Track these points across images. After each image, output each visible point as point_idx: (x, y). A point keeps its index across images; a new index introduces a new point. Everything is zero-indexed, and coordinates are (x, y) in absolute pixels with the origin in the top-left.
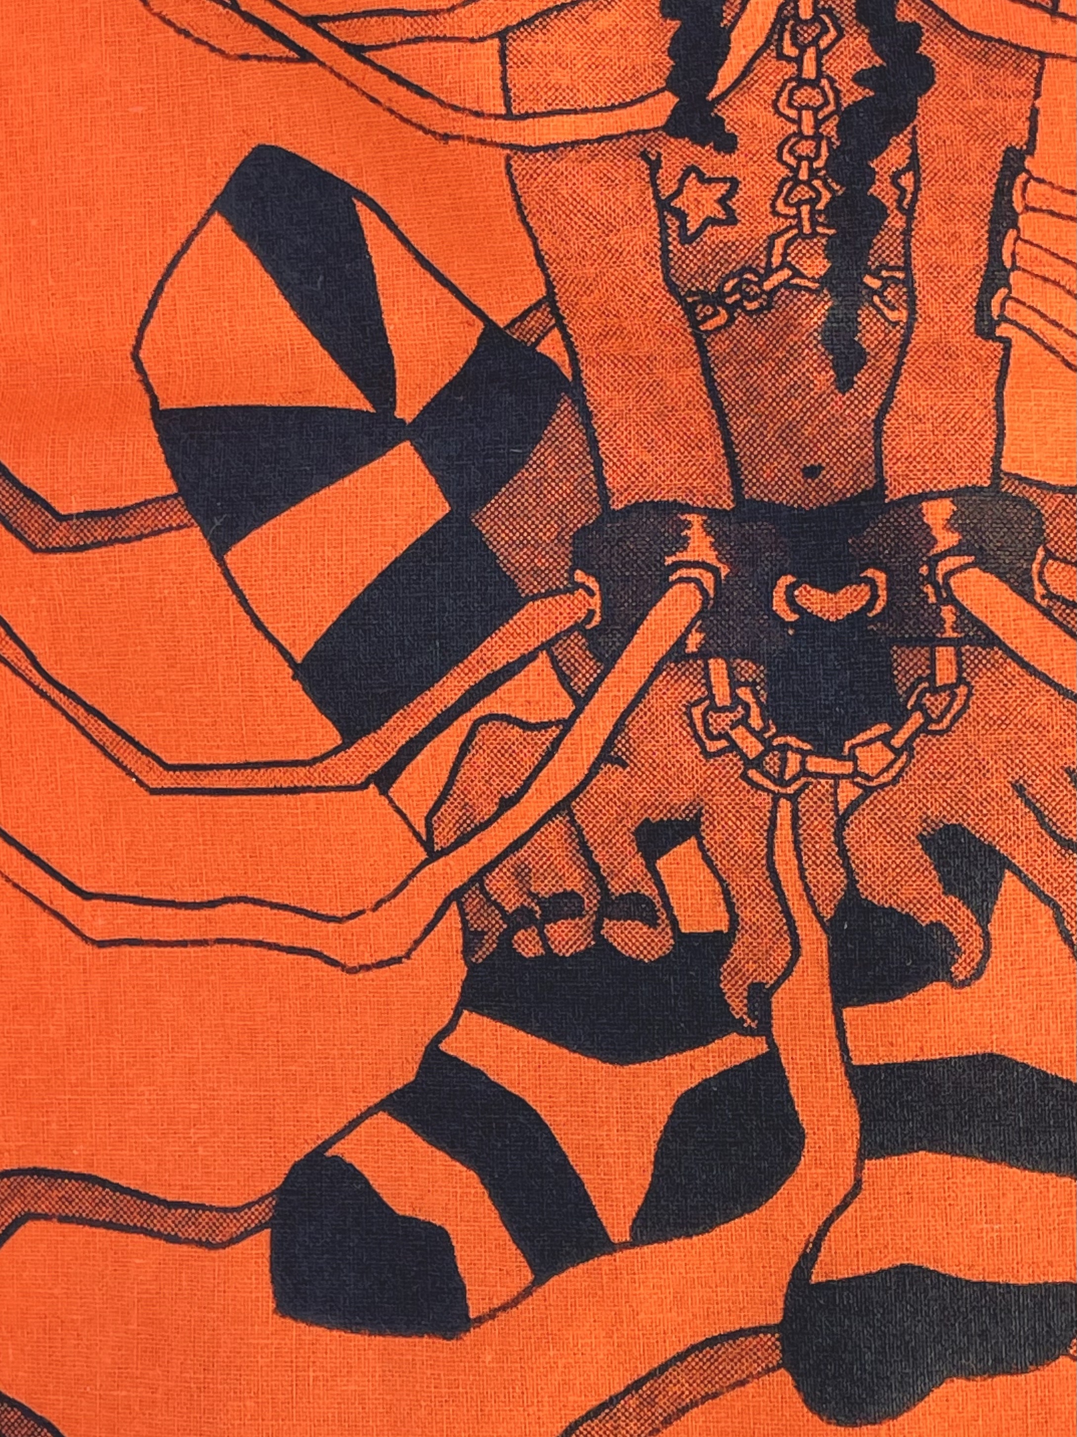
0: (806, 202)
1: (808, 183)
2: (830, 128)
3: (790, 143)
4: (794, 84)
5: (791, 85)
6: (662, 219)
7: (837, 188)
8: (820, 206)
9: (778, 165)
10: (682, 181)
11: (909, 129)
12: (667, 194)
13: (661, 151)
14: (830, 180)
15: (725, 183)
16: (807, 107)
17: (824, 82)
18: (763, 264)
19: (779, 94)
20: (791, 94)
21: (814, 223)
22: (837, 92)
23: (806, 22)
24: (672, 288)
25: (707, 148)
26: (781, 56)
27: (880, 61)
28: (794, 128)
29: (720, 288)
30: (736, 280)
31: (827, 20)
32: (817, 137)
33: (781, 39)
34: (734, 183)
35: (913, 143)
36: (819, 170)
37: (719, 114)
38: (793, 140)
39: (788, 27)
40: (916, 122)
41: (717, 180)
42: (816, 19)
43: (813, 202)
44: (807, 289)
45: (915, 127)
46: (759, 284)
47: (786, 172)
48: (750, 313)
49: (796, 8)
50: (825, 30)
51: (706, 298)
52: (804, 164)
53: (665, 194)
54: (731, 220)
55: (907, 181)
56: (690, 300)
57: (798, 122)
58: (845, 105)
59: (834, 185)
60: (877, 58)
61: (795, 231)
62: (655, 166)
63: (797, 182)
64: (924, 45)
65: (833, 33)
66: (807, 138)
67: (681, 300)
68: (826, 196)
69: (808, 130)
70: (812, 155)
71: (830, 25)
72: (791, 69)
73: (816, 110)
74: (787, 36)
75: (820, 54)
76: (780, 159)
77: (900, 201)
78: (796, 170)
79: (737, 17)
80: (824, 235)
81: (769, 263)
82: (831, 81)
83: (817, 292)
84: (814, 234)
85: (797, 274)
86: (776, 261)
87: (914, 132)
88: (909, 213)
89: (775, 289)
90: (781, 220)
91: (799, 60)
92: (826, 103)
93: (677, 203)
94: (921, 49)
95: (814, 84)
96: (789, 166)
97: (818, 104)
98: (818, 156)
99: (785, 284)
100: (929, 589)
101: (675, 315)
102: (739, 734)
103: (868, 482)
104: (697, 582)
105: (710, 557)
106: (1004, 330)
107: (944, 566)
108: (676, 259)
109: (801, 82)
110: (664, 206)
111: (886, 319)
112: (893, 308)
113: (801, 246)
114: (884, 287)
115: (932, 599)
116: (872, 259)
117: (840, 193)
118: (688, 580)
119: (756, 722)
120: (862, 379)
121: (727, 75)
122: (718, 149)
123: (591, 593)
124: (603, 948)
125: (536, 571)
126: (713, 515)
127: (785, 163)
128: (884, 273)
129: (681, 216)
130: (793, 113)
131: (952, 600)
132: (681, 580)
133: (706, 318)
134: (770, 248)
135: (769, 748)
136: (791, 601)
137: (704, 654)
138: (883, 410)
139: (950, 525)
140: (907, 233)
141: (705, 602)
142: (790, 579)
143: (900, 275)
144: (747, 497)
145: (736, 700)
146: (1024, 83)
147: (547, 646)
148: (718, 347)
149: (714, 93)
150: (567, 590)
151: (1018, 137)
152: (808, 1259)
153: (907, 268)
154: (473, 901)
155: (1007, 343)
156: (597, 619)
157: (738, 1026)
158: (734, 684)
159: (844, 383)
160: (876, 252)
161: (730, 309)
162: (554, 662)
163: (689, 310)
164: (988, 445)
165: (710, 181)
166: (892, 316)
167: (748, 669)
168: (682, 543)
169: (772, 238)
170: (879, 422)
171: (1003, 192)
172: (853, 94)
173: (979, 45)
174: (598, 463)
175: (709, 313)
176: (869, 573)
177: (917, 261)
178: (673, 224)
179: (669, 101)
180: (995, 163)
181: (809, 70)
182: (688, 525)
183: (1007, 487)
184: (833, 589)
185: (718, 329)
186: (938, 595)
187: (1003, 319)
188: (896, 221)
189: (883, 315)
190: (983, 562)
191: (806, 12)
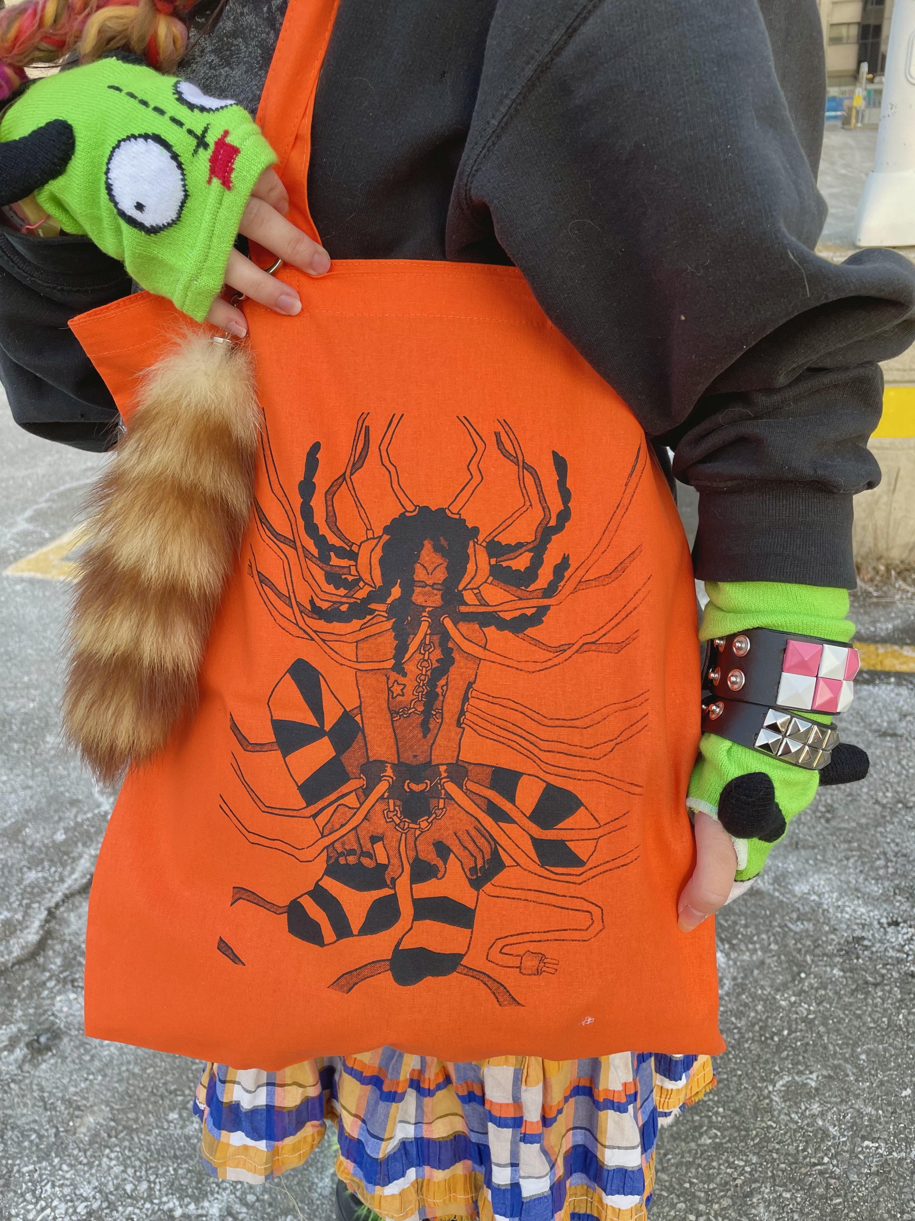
0: (421, 692)
1: (422, 687)
2: (429, 673)
3: (419, 676)
5: (421, 661)
6: (388, 693)
8: (424, 693)
9: (416, 682)
10: (393, 683)
13: (390, 675)
14: (427, 686)
16: (425, 667)
17: (430, 661)
18: (409, 706)
19: (418, 663)
20: (421, 663)
21: (422, 697)
22: (432, 664)
23: (427, 645)
24: (389, 709)
25: (400, 675)
26: (420, 653)
27: (443, 657)
28: (421, 672)
29: (399, 711)
30: (402, 709)
32: (426, 675)
34: (405, 685)
35: (447, 679)
36: (425, 683)
37: (404, 667)
39: (423, 645)
40: (449, 673)
41: (402, 684)
42: (430, 644)
44: (418, 714)
46: (407, 711)
47: (417, 684)
48: (404, 717)
49: (425, 641)
50: (431, 647)
51: (395, 712)
52: (422, 682)
53: (389, 686)
54: (403, 695)
55: (445, 688)
56: (392, 712)
57: (422, 670)
58: (433, 667)
59: (428, 688)
61: (417, 699)
62: (388, 678)
63: (419, 686)
64: (454, 654)
65: (433, 648)
66: (423, 675)
67: (389, 712)
68: (426, 691)
69: (424, 673)
70: (424, 680)
71: (433, 646)
72: (422, 657)
73: (427, 668)
74: (422, 648)
75: (430, 653)
76: (416, 680)
77: (442, 693)
78: (419, 683)
79: (411, 642)
80: (424, 701)
83: (420, 715)
84: (422, 700)
85: (416, 710)
86: (411, 706)
87: (448, 676)
88: (444, 696)
89: (411, 713)
90: (414, 696)
91: (424, 654)
92: (429, 666)
93: (392, 689)
95: (427, 661)
97: (427, 666)
99: (413, 712)
100: (439, 786)
101: (388, 715)
102: (395, 818)
103: (428, 760)
104: (388, 780)
105: (392, 775)
106: (463, 726)
107: (443, 781)
108: (390, 703)
109: (424, 660)
110: (389, 689)
112: (438, 719)
113: (418, 703)
114: (436, 714)
116: (434, 707)
117: (429, 690)
118: (386, 780)
119: (399, 815)
120: (429, 736)
121: (407, 656)
122: (403, 676)
123: (364, 779)
124: (360, 864)
125: (352, 773)
126: (393, 764)
128: (437, 710)
129: (392, 692)
130: (421, 668)
131: (444, 789)
132: (384, 780)
133: (395, 717)
134: (410, 703)
135: (401, 821)
136: (408, 786)
137: (388, 798)
138: (433, 744)
139: (445, 771)
140: (443, 701)
141: (389, 786)
142: (409, 781)
143: (440, 711)
144: (401, 761)
145: (395, 810)
146: (475, 666)
147: (355, 790)
148: (397, 724)
149: (404, 660)
150: (359, 778)
151: (472, 679)
152: (399, 944)
153: (442, 709)
154: (330, 849)
155: (464, 729)
156: (365, 786)
157: (388, 886)
158: (395, 806)
159: (425, 736)
160: (435, 705)
161: (400, 716)
162: (356, 794)
163: (392, 714)
165: (400, 684)
166: (437, 721)
167: (398, 803)
168: (385, 771)
169: (411, 700)
170: (431, 746)
171: (466, 693)
172: (435, 665)
173: (466, 655)
174: (367, 749)
176: (426, 781)
177: (445, 708)
178: (390, 694)
179: (393, 661)
180: (465, 686)
181: (426, 658)
182: (387, 766)
183: (460, 763)
184: (418, 784)
185: (397, 720)
186: (441, 787)
187: (463, 723)
188: (441, 698)
189: (435, 721)
190: (452, 780)
191: (427, 642)
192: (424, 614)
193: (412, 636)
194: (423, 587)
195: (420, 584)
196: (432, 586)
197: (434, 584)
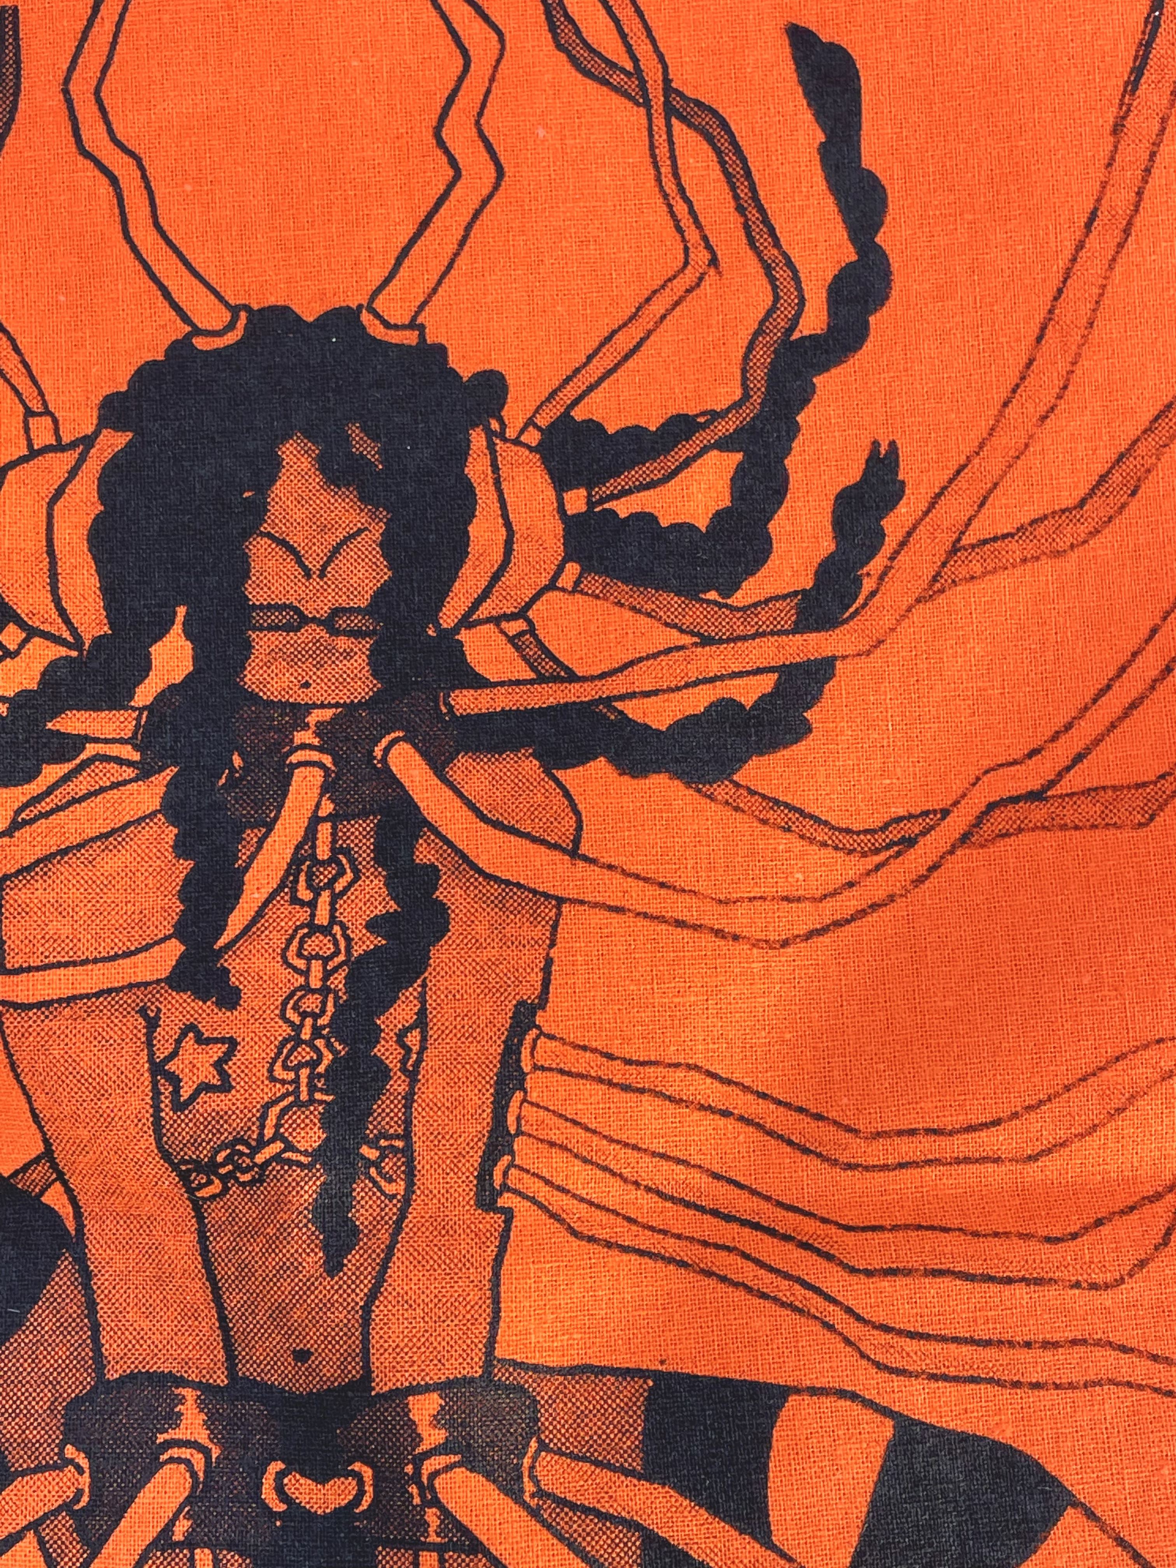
0: (307, 1064)
1: (310, 1044)
2: (338, 981)
3: (296, 998)
4: (306, 931)
5: (302, 932)
6: (155, 1084)
7: (339, 1048)
8: (321, 1069)
9: (281, 1023)
10: (178, 1042)
11: (419, 981)
12: (162, 1056)
13: (161, 1007)
14: (333, 1040)
15: (223, 1043)
16: (317, 957)
17: (337, 929)
18: (255, 1136)
19: (289, 942)
20: (302, 942)
21: (312, 1088)
22: (348, 939)
23: (322, 863)
24: (166, 1156)
25: (209, 1003)
26: (295, 900)
27: (395, 907)
28: (301, 980)
29: (213, 1158)
30: (228, 1151)
31: (344, 861)
32: (325, 991)
33: (296, 881)
34: (233, 1043)
35: (422, 998)
36: (324, 1027)
37: (226, 965)
38: (299, 994)
39: (304, 867)
40: (426, 974)
41: (216, 1041)
42: (333, 859)
43: (313, 1064)
44: (299, 1164)
45: (425, 978)
46: (251, 1156)
47: (287, 1031)
48: (243, 1184)
49: (314, 847)
50: (341, 873)
51: (198, 1166)
52: (309, 1021)
53: (160, 1056)
54: (225, 1087)
55: (413, 1039)
56: (183, 1168)
57: (306, 973)
58: (355, 954)
59: (336, 1044)
60: (392, 902)
61: (291, 1099)
62: (152, 1024)
63: (299, 1042)
64: (441, 890)
65: (349, 876)
66: (313, 991)
67: (175, 1167)
68: (328, 1057)
69: (315, 983)
70: (317, 1011)
71: (347, 866)
72: (303, 915)
73: (326, 960)
74: (302, 878)
75: (335, 898)
76: (283, 1016)
77: (404, 1062)
78: (298, 1028)
79: (252, 857)
80: (321, 1102)
81: (261, 1135)
82: (344, 928)
83: (309, 1167)
84: (312, 1101)
85: (289, 1147)
86: (269, 1133)
87: (424, 985)
88: (413, 1076)
89: (267, 1163)
90: (278, 1086)
91: (312, 904)
92: (337, 953)
93: (171, 1067)
94: (438, 893)
95: (326, 930)
96: (291, 1023)
97: (329, 953)
98: (323, 1011)
99: (277, 1158)
100: (414, 1490)
101: (169, 1181)
103: (355, 1372)
104: (188, 1462)
106: (506, 1200)
107: (429, 1466)
108: (168, 1127)
109: (313, 928)
110: (157, 1069)
111: (383, 1193)
112: (390, 1180)
113: (297, 1115)
114: (382, 1157)
115: (417, 1501)
116: (371, 1127)
117: (343, 1053)
118: (179, 1460)
120: (352, 1260)
121: (236, 921)
122: (219, 1004)
123: (80, 1470)
125: (25, 1444)
126: (206, 1389)
127: (287, 1021)
128: (383, 1143)
129: (175, 1080)
130: (301, 964)
131: (436, 1502)
132: (171, 1460)
133: (201, 1186)
134: (263, 1117)
136: (280, 1489)
137: (190, 1543)
138: (373, 1295)
139: (436, 1421)
140: (409, 1099)
141: (194, 1487)
142: (279, 1466)
143: (399, 1144)
144: (240, 1374)
146: (541, 932)
147: (34, 1526)
148: (215, 1214)
149: (222, 942)
150: (55, 1467)
151: (529, 991)
153: (407, 1136)
155: (509, 1214)
156: (85, 1499)
159: (333, 1266)
160: (375, 1119)
161: (224, 1179)
162: (41, 1543)
163: (184, 1177)
164: (483, 1330)
165: (209, 1041)
166: (390, 1189)
167: (234, 1563)
168: (173, 1419)
169: (267, 1106)
170: (367, 1309)
171: (511, 1051)
172: (366, 942)
173: (495, 889)
174: (95, 1328)
175: (204, 1181)
176: (357, 1466)
177: (418, 1129)
178: (166, 1090)
179: (175, 949)
180: (504, 1021)
181: (322, 917)
182: (182, 1400)
183: (500, 1375)
184: (322, 1478)
185: (213, 1197)
186: (422, 1495)
187: (505, 1187)
188: (398, 1085)
189: (380, 1189)
190: (471, 1462)
191: (323, 852)
192: (301, 737)
193: (251, 836)
194: (289, 628)
195: (275, 617)
196: (329, 623)
197: (336, 612)
